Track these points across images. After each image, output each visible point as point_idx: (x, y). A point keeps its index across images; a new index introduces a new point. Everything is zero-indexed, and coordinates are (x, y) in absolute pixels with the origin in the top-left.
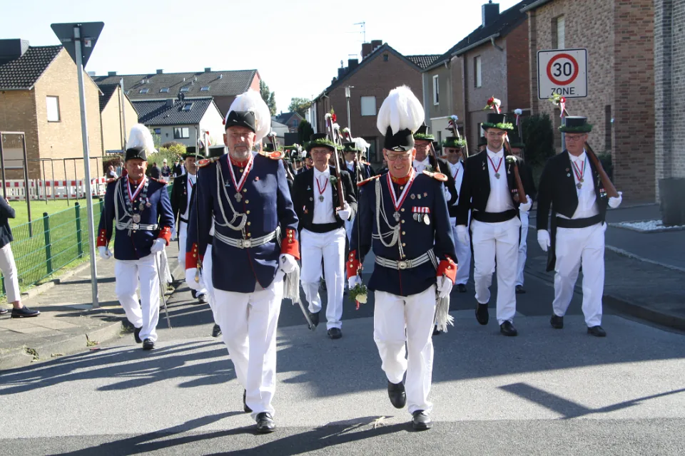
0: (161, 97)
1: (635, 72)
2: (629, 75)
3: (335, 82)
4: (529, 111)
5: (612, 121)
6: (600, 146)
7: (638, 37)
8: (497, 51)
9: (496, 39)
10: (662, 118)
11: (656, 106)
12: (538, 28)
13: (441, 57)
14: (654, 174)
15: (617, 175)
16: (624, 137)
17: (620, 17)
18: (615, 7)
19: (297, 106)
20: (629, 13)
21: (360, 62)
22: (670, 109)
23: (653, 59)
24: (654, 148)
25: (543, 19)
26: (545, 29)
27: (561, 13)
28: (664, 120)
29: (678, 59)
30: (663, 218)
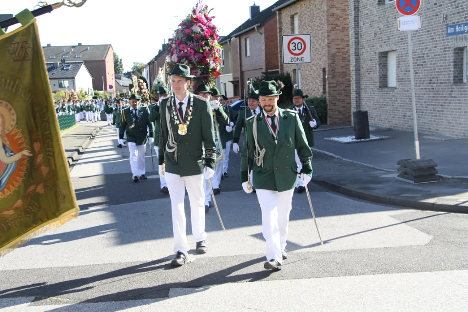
0: (50, 61)
1: (339, 48)
2: (336, 50)
3: (160, 53)
4: (278, 71)
5: (326, 77)
6: (320, 93)
7: (340, 28)
8: (259, 34)
9: (258, 27)
10: (355, 76)
11: (351, 69)
12: (282, 21)
13: (225, 38)
14: (350, 109)
15: (329, 109)
16: (333, 87)
17: (330, 15)
18: (328, 10)
19: (137, 67)
20: (334, 13)
22: (359, 70)
23: (349, 41)
24: (350, 93)
25: (286, 15)
26: (287, 22)
27: (296, 12)
28: (356, 77)
29: (363, 41)
30: (356, 135)
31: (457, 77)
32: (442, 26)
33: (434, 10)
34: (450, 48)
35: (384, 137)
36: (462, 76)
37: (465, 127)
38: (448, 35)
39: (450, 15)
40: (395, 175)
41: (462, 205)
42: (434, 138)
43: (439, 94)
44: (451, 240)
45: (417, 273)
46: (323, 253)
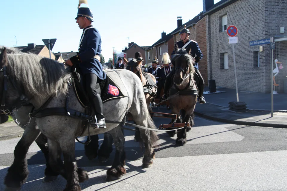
7: (202, 42)
8: (165, 45)
9: (165, 42)
11: (208, 61)
12: (176, 39)
13: (150, 47)
14: (207, 78)
18: (197, 34)
19: (111, 61)
20: (200, 36)
21: (128, 48)
22: (211, 61)
23: (206, 48)
24: (207, 72)
25: (177, 37)
28: (210, 64)
29: (213, 48)
30: (210, 91)
31: (255, 64)
32: (248, 41)
33: (244, 35)
34: (252, 51)
35: (223, 92)
36: (257, 64)
37: (259, 87)
38: (251, 45)
39: (251, 37)
40: (228, 109)
41: (257, 122)
42: (245, 92)
43: (247, 72)
44: (253, 138)
45: (237, 154)
46: (195, 145)
